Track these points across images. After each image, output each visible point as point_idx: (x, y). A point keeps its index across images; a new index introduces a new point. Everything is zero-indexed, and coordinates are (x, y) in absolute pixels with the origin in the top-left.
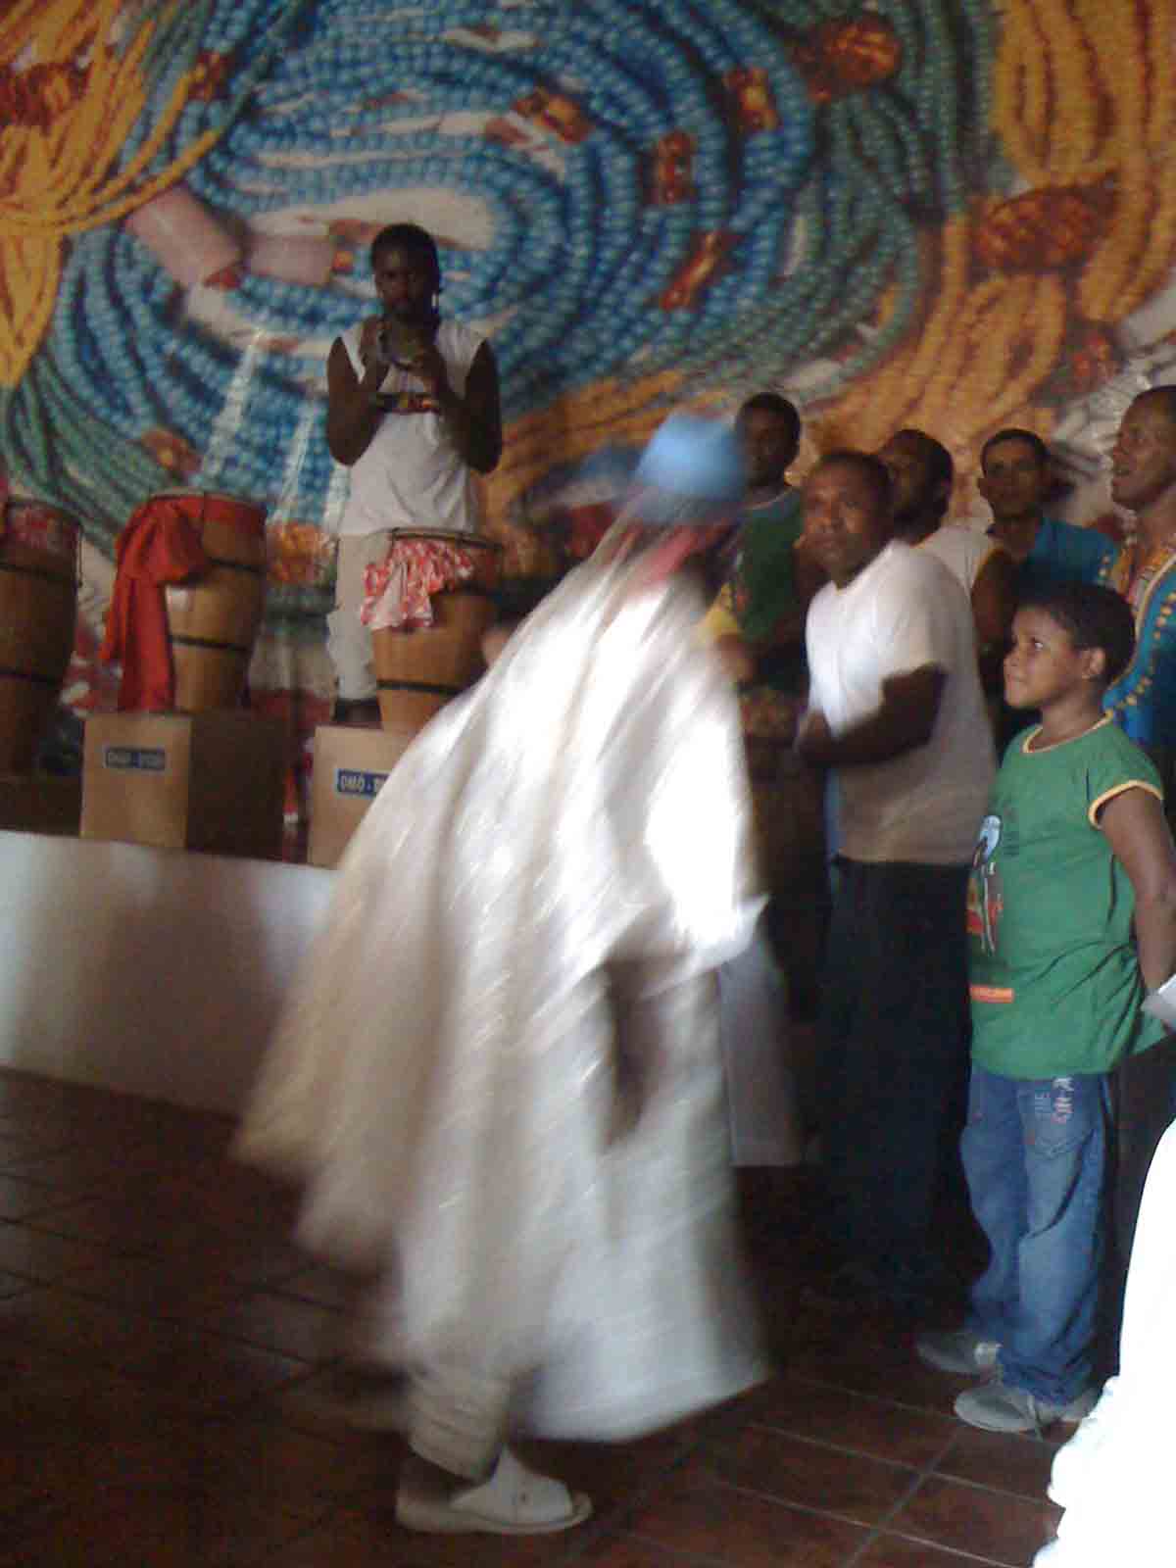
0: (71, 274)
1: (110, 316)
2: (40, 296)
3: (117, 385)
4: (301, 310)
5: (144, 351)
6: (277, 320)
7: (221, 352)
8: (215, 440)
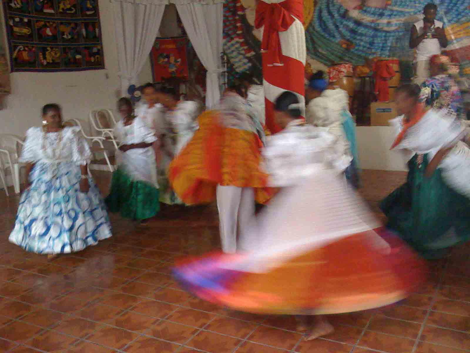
0: (317, 8)
1: (329, 17)
2: (309, 13)
3: (331, 31)
4: (378, 13)
5: (338, 24)
6: (372, 16)
7: (358, 23)
8: (357, 42)
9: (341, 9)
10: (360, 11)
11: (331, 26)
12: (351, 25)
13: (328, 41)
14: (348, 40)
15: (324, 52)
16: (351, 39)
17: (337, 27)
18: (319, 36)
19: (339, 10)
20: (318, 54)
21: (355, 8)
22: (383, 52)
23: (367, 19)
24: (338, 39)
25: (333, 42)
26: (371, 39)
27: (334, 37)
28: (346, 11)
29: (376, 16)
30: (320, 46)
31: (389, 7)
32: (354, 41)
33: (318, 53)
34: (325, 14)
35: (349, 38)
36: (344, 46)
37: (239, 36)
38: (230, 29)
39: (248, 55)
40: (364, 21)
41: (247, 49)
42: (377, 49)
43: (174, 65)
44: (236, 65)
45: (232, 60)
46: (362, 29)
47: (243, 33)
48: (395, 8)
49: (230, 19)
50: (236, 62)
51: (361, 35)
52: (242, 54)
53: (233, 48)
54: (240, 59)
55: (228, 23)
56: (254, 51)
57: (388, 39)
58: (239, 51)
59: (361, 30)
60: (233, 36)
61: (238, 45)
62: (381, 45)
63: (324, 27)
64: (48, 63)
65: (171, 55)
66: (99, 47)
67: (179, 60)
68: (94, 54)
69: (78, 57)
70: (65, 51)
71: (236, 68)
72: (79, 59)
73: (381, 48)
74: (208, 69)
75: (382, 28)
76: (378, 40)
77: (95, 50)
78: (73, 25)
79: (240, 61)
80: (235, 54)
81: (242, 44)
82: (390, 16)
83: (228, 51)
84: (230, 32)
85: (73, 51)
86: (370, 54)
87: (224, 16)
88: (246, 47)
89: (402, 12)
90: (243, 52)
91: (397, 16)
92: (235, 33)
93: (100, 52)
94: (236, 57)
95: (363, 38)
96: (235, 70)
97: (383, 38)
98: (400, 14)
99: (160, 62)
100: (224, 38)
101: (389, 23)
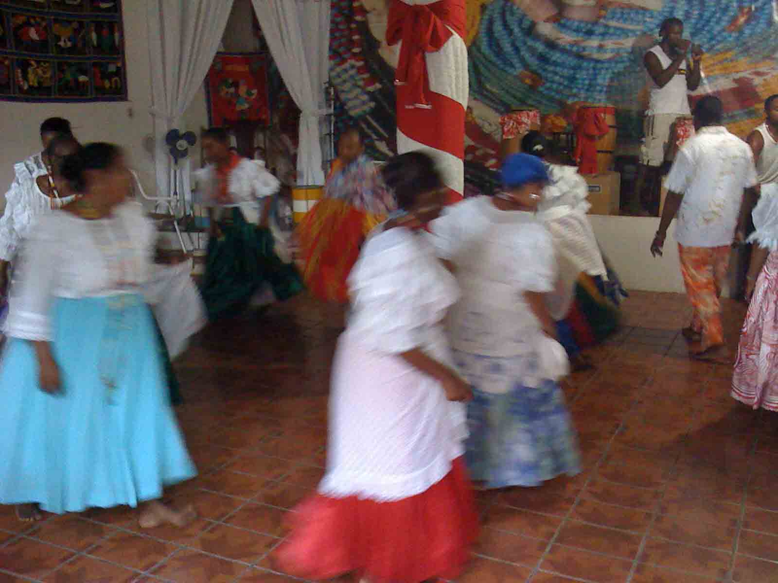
0: (486, 17)
1: (504, 32)
2: (473, 25)
3: (507, 56)
4: (584, 30)
5: (519, 44)
6: (575, 34)
7: (551, 45)
8: (549, 75)
9: (524, 20)
10: (556, 25)
11: (507, 48)
12: (540, 47)
13: (502, 72)
14: (534, 72)
16: (540, 71)
17: (517, 49)
18: (487, 63)
19: (520, 22)
21: (547, 20)
22: (589, 94)
23: (566, 38)
24: (519, 70)
25: (510, 74)
26: (572, 72)
27: (512, 66)
28: (533, 25)
29: (581, 34)
30: (488, 80)
31: (602, 21)
32: (544, 74)
33: (484, 91)
34: (498, 27)
35: (535, 68)
36: (528, 81)
37: (355, 56)
38: (340, 46)
39: (370, 89)
40: (560, 42)
41: (368, 79)
42: (579, 89)
43: (246, 99)
44: (350, 104)
45: (343, 97)
46: (558, 55)
47: (361, 53)
48: (613, 23)
49: (342, 27)
50: (349, 100)
51: (555, 64)
52: (359, 87)
53: (345, 76)
54: (357, 95)
55: (337, 34)
57: (600, 74)
58: (356, 80)
59: (556, 56)
60: (346, 56)
61: (352, 72)
62: (587, 82)
63: (495, 50)
64: (31, 87)
65: (242, 82)
66: (119, 65)
67: (255, 91)
68: (110, 76)
69: (82, 78)
70: (61, 68)
71: (350, 109)
72: (84, 82)
73: (586, 87)
74: (302, 109)
75: (590, 55)
76: (581, 75)
77: (112, 68)
78: (75, 25)
79: (356, 98)
80: (347, 86)
81: (360, 70)
82: (603, 35)
83: (338, 81)
84: (341, 50)
85: (74, 68)
86: (569, 97)
87: (332, 22)
88: (366, 76)
89: (622, 29)
90: (361, 83)
91: (614, 37)
92: (349, 50)
93: (121, 73)
94: (350, 91)
95: (558, 69)
96: (347, 112)
97: (591, 72)
98: (618, 32)
99: (222, 94)
100: (331, 58)
101: (601, 47)
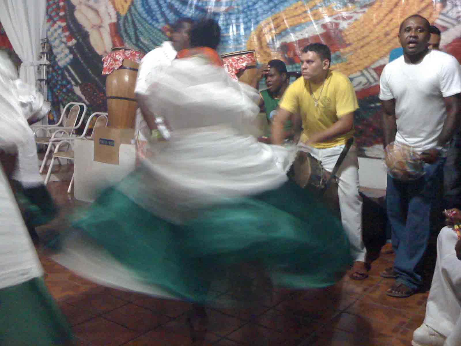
3: (154, 13)
5: (161, 2)
11: (154, 6)
13: (151, 27)
15: (146, 42)
17: (160, 6)
18: (141, 20)
20: (140, 45)
24: (162, 25)
25: (156, 28)
27: (157, 20)
30: (142, 34)
33: (139, 43)
37: (62, 19)
38: (53, 10)
41: (68, 36)
44: (59, 57)
45: (55, 51)
46: (187, 9)
47: (65, 16)
50: (58, 53)
52: (63, 43)
53: (56, 35)
54: (62, 49)
56: (76, 38)
58: (61, 38)
59: (186, 11)
60: (56, 19)
61: (60, 31)
63: (147, 7)
71: (59, 61)
79: (62, 51)
80: (57, 41)
81: (64, 29)
83: (51, 39)
84: (53, 14)
88: (67, 34)
92: (58, 14)
94: (58, 46)
96: (57, 63)
100: (48, 21)
